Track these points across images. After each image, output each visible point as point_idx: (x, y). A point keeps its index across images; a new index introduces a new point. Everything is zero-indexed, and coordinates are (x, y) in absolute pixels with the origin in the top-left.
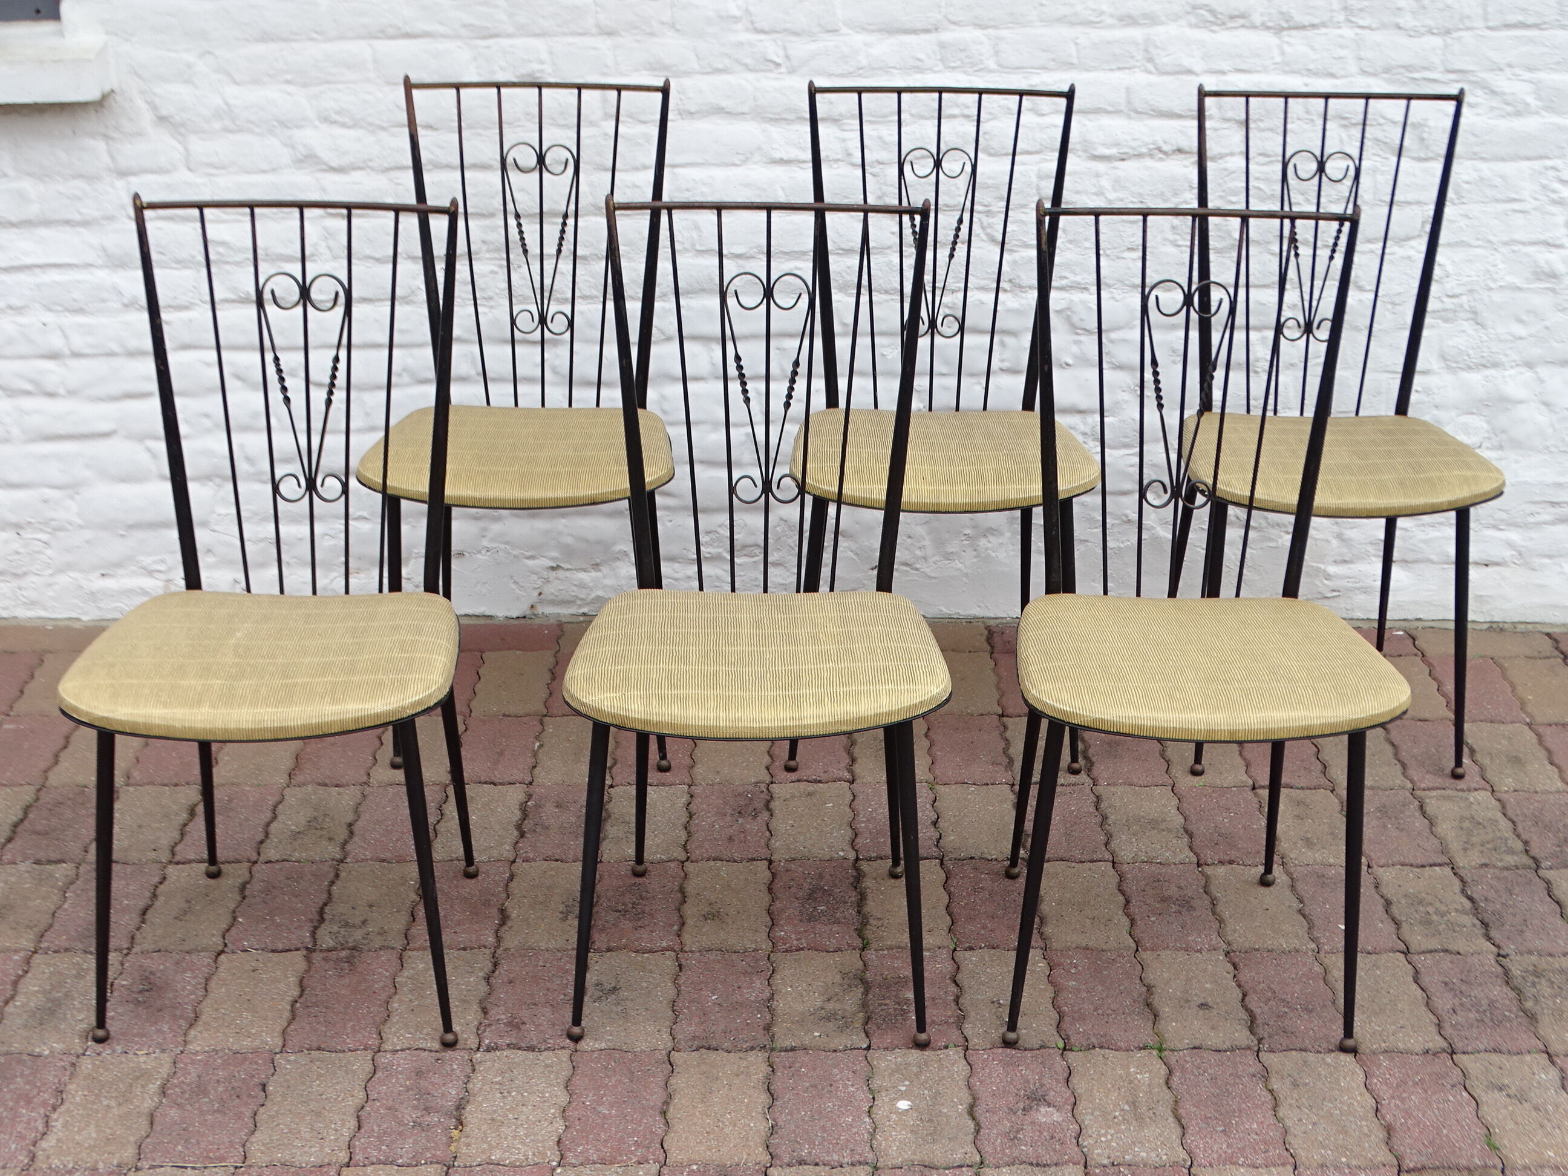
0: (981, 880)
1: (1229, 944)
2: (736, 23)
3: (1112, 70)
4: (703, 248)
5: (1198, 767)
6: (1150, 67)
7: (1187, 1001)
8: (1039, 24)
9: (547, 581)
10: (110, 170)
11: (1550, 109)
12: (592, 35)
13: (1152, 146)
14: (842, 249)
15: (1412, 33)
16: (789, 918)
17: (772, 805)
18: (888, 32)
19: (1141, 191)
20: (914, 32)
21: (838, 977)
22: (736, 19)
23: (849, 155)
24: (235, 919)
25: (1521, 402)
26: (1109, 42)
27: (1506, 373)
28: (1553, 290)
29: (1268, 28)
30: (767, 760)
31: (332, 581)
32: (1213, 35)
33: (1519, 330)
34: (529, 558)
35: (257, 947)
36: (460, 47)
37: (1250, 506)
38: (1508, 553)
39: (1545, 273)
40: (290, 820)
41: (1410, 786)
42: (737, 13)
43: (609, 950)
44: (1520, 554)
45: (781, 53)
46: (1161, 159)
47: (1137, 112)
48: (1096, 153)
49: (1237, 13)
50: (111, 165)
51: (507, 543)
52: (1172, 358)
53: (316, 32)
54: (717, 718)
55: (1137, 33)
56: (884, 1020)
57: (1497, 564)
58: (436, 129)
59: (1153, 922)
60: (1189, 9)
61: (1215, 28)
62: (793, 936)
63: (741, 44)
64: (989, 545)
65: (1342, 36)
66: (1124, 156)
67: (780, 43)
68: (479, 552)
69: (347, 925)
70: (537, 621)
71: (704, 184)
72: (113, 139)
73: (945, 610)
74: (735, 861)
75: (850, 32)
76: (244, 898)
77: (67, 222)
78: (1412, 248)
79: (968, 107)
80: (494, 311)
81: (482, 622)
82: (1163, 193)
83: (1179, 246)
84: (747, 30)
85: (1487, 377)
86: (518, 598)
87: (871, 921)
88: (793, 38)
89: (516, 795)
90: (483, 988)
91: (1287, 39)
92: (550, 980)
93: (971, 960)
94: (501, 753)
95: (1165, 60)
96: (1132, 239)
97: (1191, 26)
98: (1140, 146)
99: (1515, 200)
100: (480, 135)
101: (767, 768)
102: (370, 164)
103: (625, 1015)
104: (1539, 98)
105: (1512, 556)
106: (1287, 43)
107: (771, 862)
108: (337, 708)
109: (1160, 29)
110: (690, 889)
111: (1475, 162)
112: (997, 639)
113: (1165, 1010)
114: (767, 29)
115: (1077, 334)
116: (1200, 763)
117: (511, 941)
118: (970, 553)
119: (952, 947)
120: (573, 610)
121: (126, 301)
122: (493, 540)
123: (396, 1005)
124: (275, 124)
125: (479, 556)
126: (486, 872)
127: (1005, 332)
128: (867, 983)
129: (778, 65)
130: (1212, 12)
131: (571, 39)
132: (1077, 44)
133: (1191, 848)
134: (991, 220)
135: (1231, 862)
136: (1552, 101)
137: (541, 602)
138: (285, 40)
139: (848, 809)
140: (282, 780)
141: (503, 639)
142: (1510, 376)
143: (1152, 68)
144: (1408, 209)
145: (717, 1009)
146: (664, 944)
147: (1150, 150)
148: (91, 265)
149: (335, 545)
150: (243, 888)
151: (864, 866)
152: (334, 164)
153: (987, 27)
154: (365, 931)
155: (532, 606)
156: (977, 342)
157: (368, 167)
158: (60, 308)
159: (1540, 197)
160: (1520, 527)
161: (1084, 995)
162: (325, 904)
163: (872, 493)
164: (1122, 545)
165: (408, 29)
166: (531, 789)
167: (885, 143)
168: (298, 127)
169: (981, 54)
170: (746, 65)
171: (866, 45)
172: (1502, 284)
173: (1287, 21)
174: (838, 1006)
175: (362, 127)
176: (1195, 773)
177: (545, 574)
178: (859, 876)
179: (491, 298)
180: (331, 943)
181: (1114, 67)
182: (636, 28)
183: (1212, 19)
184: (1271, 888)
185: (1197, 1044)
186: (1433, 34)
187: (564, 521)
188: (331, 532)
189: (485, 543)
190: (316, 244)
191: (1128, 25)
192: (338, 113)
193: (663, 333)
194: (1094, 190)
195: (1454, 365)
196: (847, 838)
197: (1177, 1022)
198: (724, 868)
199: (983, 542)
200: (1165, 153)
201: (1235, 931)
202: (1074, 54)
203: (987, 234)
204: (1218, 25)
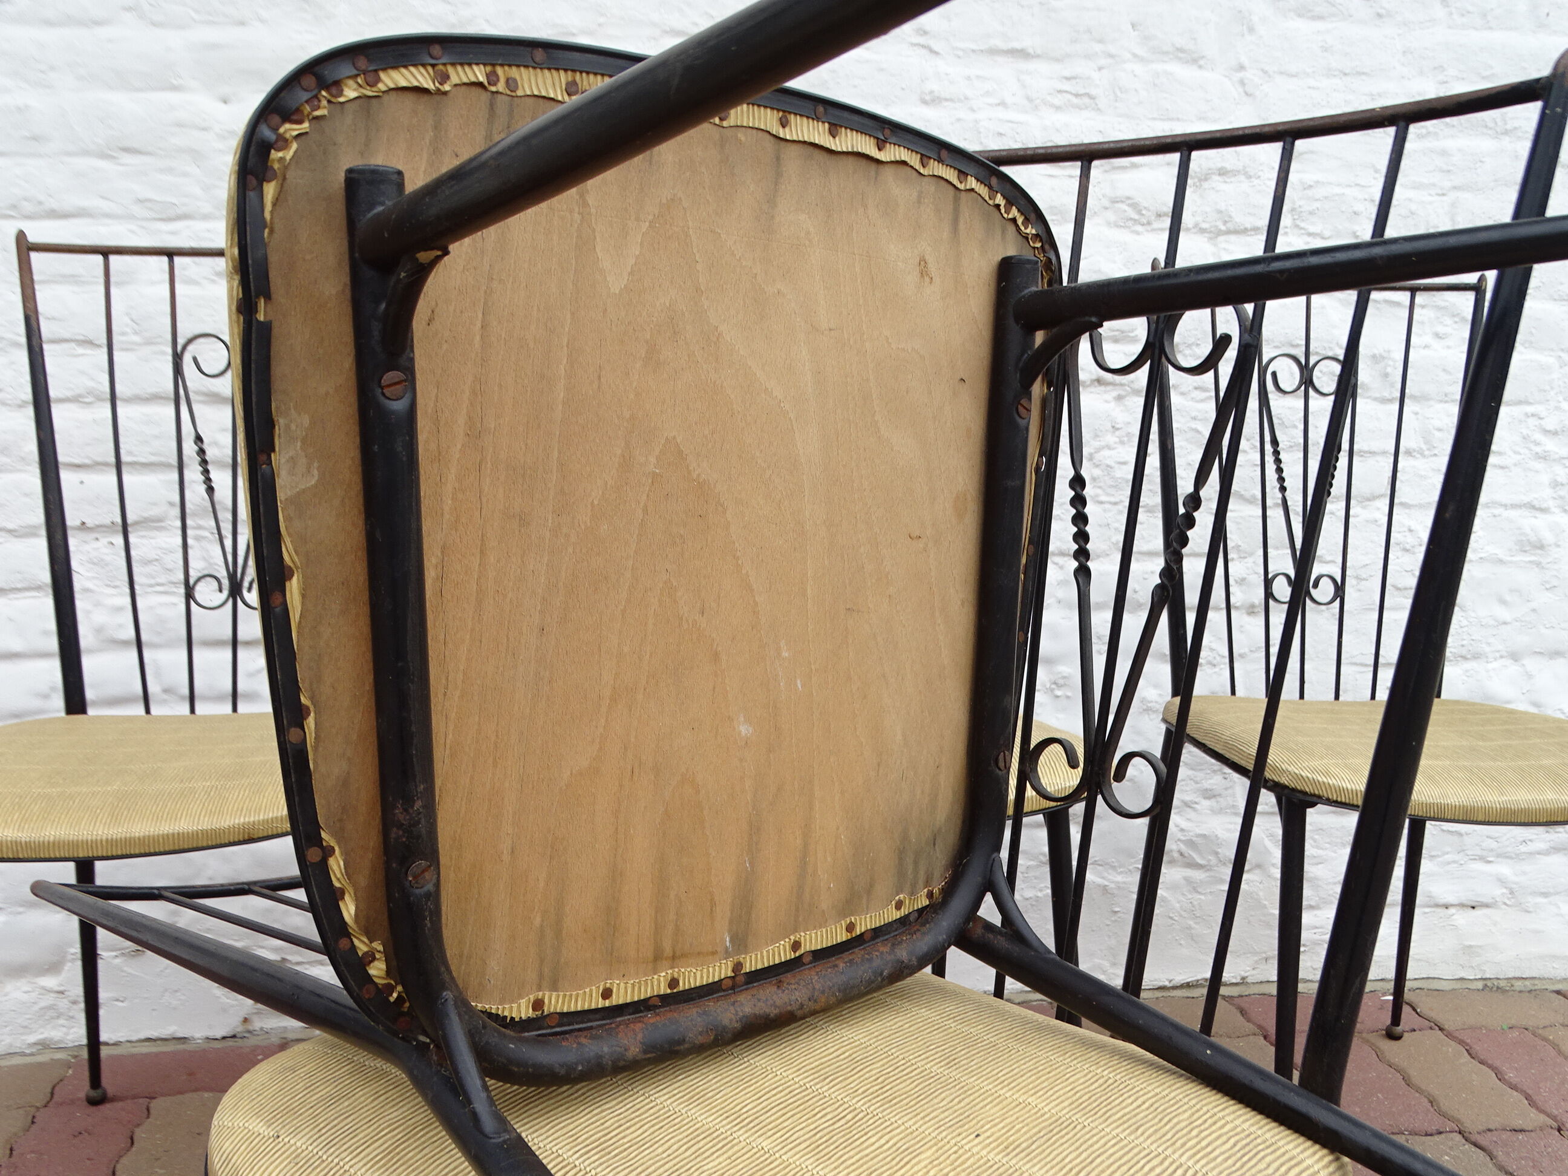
27: (1490, 666)
28: (1538, 564)
29: (1203, 231)
33: (1503, 614)
36: (133, 232)
38: (1498, 892)
39: (1529, 542)
44: (1512, 893)
57: (1487, 906)
61: (1139, 228)
70: (253, 1041)
78: (1378, 510)
83: (1101, 503)
85: (1467, 671)
86: (226, 1009)
91: (1223, 245)
97: (1109, 224)
105: (1503, 894)
106: (1224, 249)
111: (1446, 405)
130: (1135, 206)
136: (1531, 333)
141: (191, 1074)
142: (1494, 669)
144: (1371, 461)
155: (246, 1020)
159: (1522, 451)
160: (1511, 858)
164: (1040, 894)
165: (52, 204)
172: (1482, 555)
173: (1225, 223)
183: (1136, 217)
204: (1143, 225)
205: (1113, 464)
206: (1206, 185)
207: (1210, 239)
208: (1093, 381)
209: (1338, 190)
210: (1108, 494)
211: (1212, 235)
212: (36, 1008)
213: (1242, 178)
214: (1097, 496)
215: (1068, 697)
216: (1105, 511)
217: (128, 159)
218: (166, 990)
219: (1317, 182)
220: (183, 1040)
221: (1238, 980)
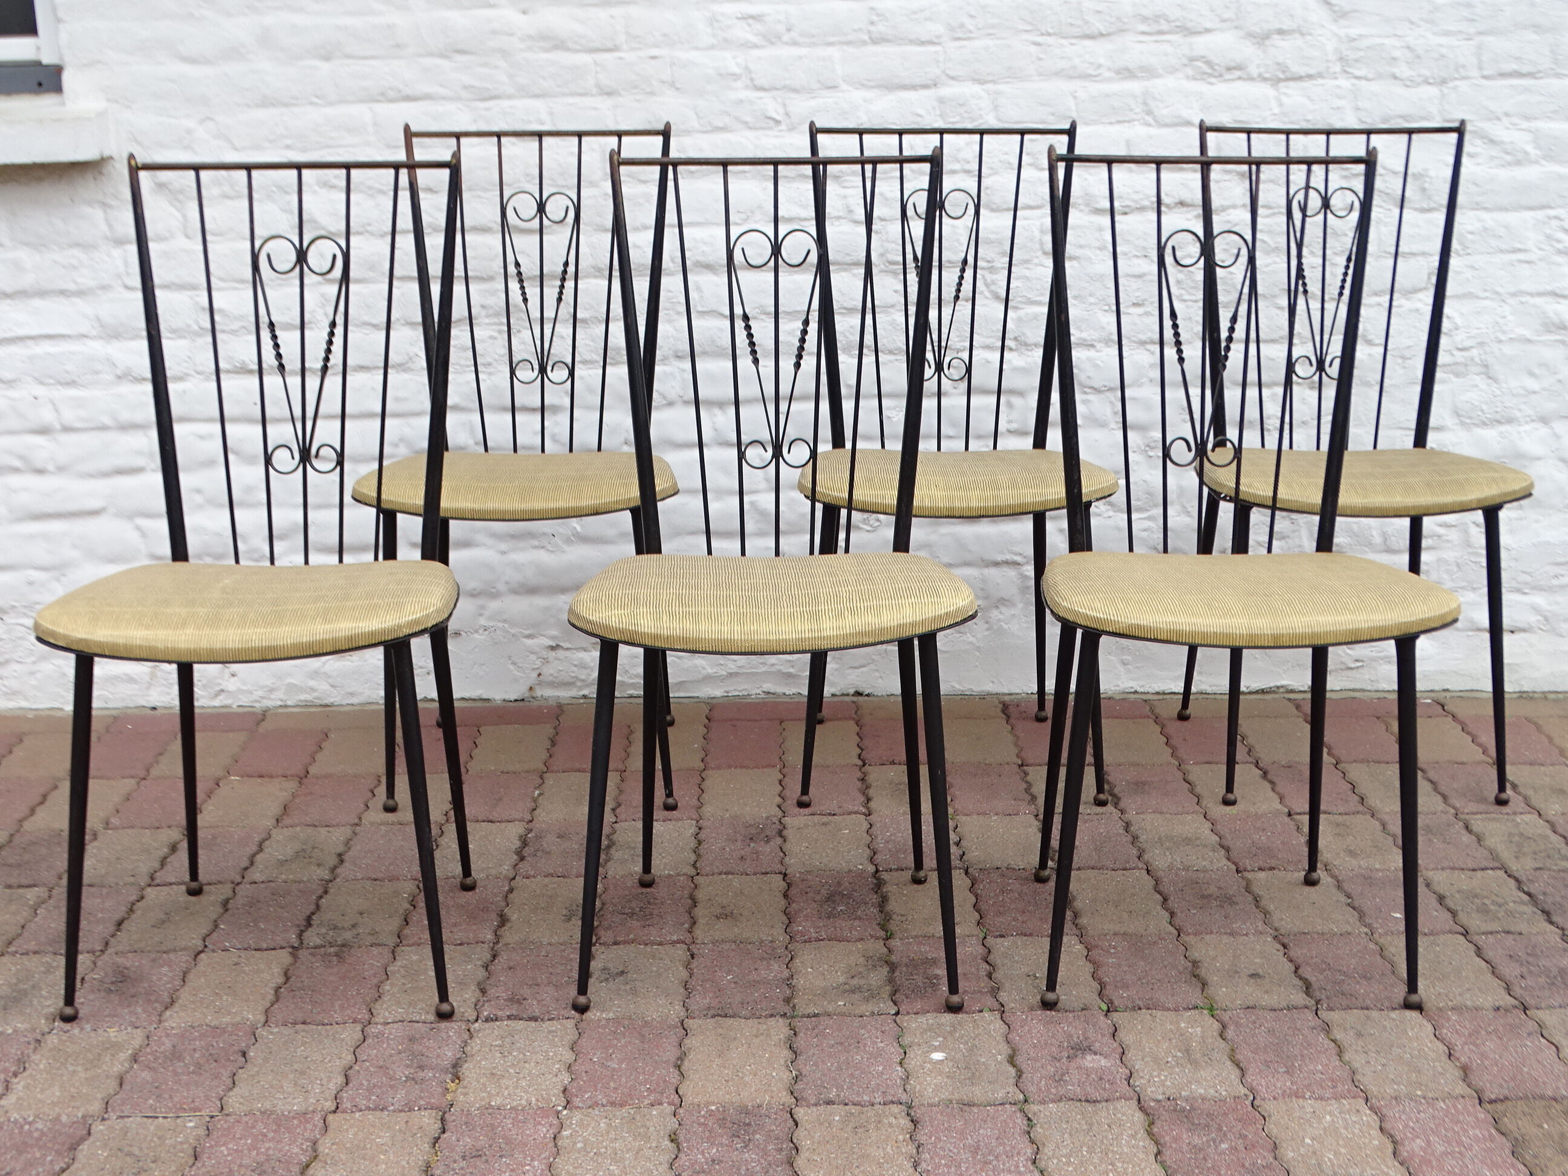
0: (1009, 884)
1: (1276, 930)
2: (735, 80)
3: (1111, 123)
4: (705, 309)
5: (1230, 797)
6: (1149, 119)
7: (1236, 972)
8: (1037, 78)
9: (546, 661)
10: (107, 238)
11: (1550, 157)
12: (592, 95)
14: (845, 308)
15: (1408, 83)
16: (806, 916)
17: (785, 833)
18: (887, 88)
20: (913, 87)
21: (862, 960)
22: (735, 77)
23: (851, 211)
24: (216, 926)
25: (1539, 459)
26: (1108, 96)
27: (1522, 429)
29: (1265, 79)
30: (778, 800)
32: (1211, 88)
33: (1532, 384)
34: (529, 637)
35: (239, 946)
37: (1274, 506)
38: (1533, 619)
39: (1553, 324)
40: (276, 850)
41: (1453, 811)
42: (736, 70)
43: (615, 943)
44: (1546, 619)
45: (781, 110)
48: (1098, 206)
49: (1233, 64)
50: (108, 234)
51: (505, 621)
53: (317, 97)
54: (732, 632)
55: (1135, 86)
56: (913, 991)
57: (1523, 630)
58: (436, 192)
59: (1194, 914)
60: (1185, 61)
61: (1213, 80)
62: (812, 930)
63: (741, 101)
64: (1001, 617)
65: (1338, 87)
66: (1126, 210)
67: (779, 100)
68: (476, 631)
69: (335, 928)
70: (536, 703)
71: (705, 243)
72: (110, 207)
73: (957, 686)
74: (747, 875)
75: (850, 88)
76: (226, 910)
77: (63, 293)
78: (1420, 300)
79: (968, 162)
80: (493, 378)
81: (479, 704)
83: (1185, 301)
84: (747, 87)
85: (1502, 433)
86: (516, 680)
87: (894, 917)
88: (792, 95)
89: (514, 831)
90: (481, 974)
91: (1284, 90)
92: (553, 966)
93: (1000, 946)
94: (500, 799)
95: (1165, 112)
96: (1137, 294)
97: (1188, 78)
98: (1142, 199)
99: (1520, 250)
100: (480, 197)
101: (779, 807)
102: (369, 228)
103: (634, 992)
104: (1538, 147)
105: (1538, 621)
106: (1284, 93)
107: (785, 875)
108: (328, 627)
109: (1158, 82)
110: (700, 895)
111: (1476, 212)
112: (1011, 709)
113: (1213, 979)
114: (766, 86)
115: (1086, 393)
116: (1232, 792)
117: (509, 936)
119: (982, 935)
120: (574, 692)
121: (119, 372)
122: (490, 618)
123: (387, 988)
124: (274, 189)
125: (476, 636)
126: (485, 887)
127: (1012, 392)
128: (893, 964)
129: (778, 122)
130: (1209, 63)
131: (571, 100)
132: (1075, 98)
133: (1229, 859)
134: (994, 277)
135: (1272, 869)
136: (1551, 150)
137: (540, 684)
138: (286, 105)
139: (865, 835)
140: (270, 823)
141: (500, 717)
142: (1525, 432)
144: (1413, 261)
145: (733, 985)
146: (675, 938)
148: (85, 336)
150: (225, 904)
151: (885, 876)
153: (985, 82)
154: (355, 932)
155: (531, 688)
156: (984, 403)
158: (52, 381)
159: (1546, 248)
160: (1545, 590)
161: (1126, 968)
162: (313, 914)
163: (884, 497)
165: (408, 91)
166: (530, 825)
167: (887, 199)
169: (980, 109)
170: (746, 123)
171: (865, 101)
172: (1512, 336)
173: (1284, 72)
174: (862, 982)
176: (1226, 802)
177: (544, 654)
178: (879, 884)
179: (490, 364)
180: (318, 942)
181: (1113, 120)
182: (636, 87)
183: (1209, 71)
184: (1317, 887)
185: (1251, 1004)
186: (1430, 84)
187: (563, 597)
189: (482, 621)
190: (314, 311)
191: (1126, 78)
193: (664, 398)
194: (1097, 244)
195: (1468, 421)
196: (865, 856)
197: (1227, 988)
198: (736, 881)
199: (995, 614)
201: (1282, 919)
202: (1074, 108)
203: (991, 292)
204: (1215, 77)
206: (1267, 42)
208: (1177, 204)
209: (1379, 41)
210: (1190, 294)
213: (1297, 35)
214: (1181, 295)
216: (1187, 307)
217: (459, 58)
219: (1361, 36)
220: (487, 700)
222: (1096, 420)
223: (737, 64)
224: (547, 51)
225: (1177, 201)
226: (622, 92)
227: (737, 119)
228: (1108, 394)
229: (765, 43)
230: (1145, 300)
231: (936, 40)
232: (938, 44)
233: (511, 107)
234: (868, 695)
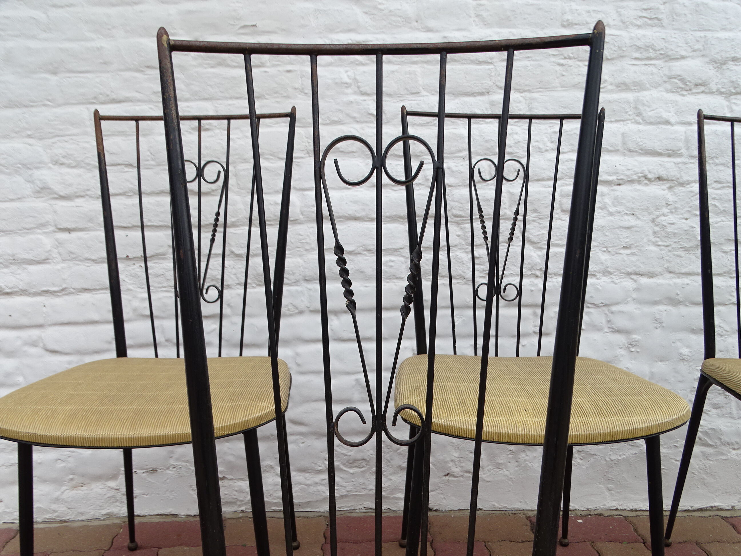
2: (347, 87)
6: (639, 119)
8: (560, 89)
13: (640, 175)
18: (454, 94)
19: (633, 206)
20: (472, 94)
22: (347, 85)
26: (610, 102)
29: (721, 93)
31: (63, 493)
32: (683, 98)
36: (151, 108)
42: (348, 80)
46: (646, 185)
47: (630, 151)
49: (700, 82)
52: (655, 325)
53: (49, 100)
55: (630, 96)
60: (665, 79)
61: (684, 93)
63: (351, 102)
64: (527, 458)
66: (621, 182)
68: (168, 469)
73: (497, 505)
75: (428, 94)
81: (169, 520)
82: (648, 208)
83: (659, 246)
84: (355, 93)
95: (650, 114)
96: (627, 240)
97: (667, 91)
98: (632, 175)
102: (88, 193)
106: (734, 103)
109: (646, 93)
114: (369, 92)
118: (514, 464)
120: (235, 509)
122: (177, 460)
124: (20, 166)
125: (168, 471)
130: (682, 80)
131: (230, 102)
138: (26, 106)
141: (178, 536)
143: (641, 120)
147: (639, 177)
149: (65, 467)
152: (62, 194)
153: (525, 91)
157: (87, 195)
164: (619, 458)
165: (114, 96)
167: (453, 172)
168: (37, 168)
170: (354, 118)
173: (735, 88)
175: (82, 167)
181: (613, 120)
182: (276, 93)
183: (683, 86)
187: (228, 444)
188: (62, 458)
189: (172, 462)
190: (50, 251)
191: (622, 90)
192: (64, 157)
199: (523, 456)
200: (649, 180)
204: (687, 91)
205: (666, 225)
206: (724, 67)
207: (726, 97)
208: (656, 178)
210: (663, 241)
211: (726, 95)
212: (106, 497)
214: (657, 242)
215: (638, 352)
216: (661, 250)
217: (149, 71)
218: (167, 491)
220: (175, 516)
221: (730, 508)
222: (595, 326)
223: (348, 76)
224: (212, 67)
225: (657, 176)
226: (267, 97)
227: (348, 115)
228: (604, 308)
229: (368, 62)
230: (632, 244)
231: (489, 61)
232: (491, 63)
233: (188, 107)
234: (436, 511)
